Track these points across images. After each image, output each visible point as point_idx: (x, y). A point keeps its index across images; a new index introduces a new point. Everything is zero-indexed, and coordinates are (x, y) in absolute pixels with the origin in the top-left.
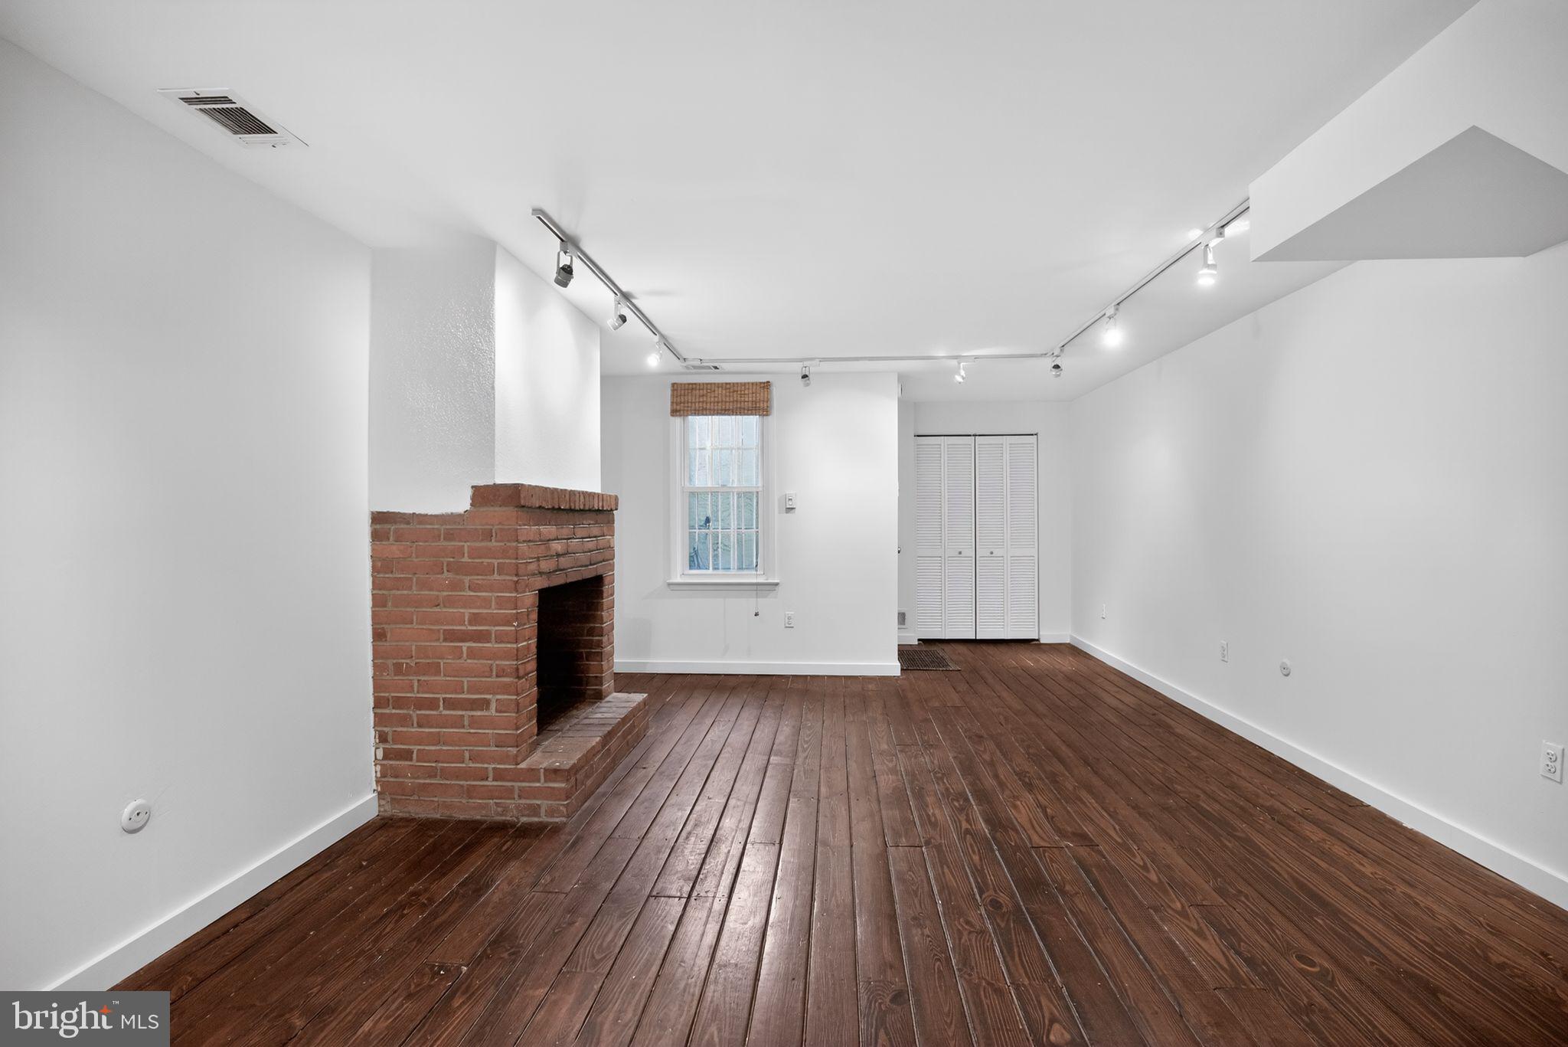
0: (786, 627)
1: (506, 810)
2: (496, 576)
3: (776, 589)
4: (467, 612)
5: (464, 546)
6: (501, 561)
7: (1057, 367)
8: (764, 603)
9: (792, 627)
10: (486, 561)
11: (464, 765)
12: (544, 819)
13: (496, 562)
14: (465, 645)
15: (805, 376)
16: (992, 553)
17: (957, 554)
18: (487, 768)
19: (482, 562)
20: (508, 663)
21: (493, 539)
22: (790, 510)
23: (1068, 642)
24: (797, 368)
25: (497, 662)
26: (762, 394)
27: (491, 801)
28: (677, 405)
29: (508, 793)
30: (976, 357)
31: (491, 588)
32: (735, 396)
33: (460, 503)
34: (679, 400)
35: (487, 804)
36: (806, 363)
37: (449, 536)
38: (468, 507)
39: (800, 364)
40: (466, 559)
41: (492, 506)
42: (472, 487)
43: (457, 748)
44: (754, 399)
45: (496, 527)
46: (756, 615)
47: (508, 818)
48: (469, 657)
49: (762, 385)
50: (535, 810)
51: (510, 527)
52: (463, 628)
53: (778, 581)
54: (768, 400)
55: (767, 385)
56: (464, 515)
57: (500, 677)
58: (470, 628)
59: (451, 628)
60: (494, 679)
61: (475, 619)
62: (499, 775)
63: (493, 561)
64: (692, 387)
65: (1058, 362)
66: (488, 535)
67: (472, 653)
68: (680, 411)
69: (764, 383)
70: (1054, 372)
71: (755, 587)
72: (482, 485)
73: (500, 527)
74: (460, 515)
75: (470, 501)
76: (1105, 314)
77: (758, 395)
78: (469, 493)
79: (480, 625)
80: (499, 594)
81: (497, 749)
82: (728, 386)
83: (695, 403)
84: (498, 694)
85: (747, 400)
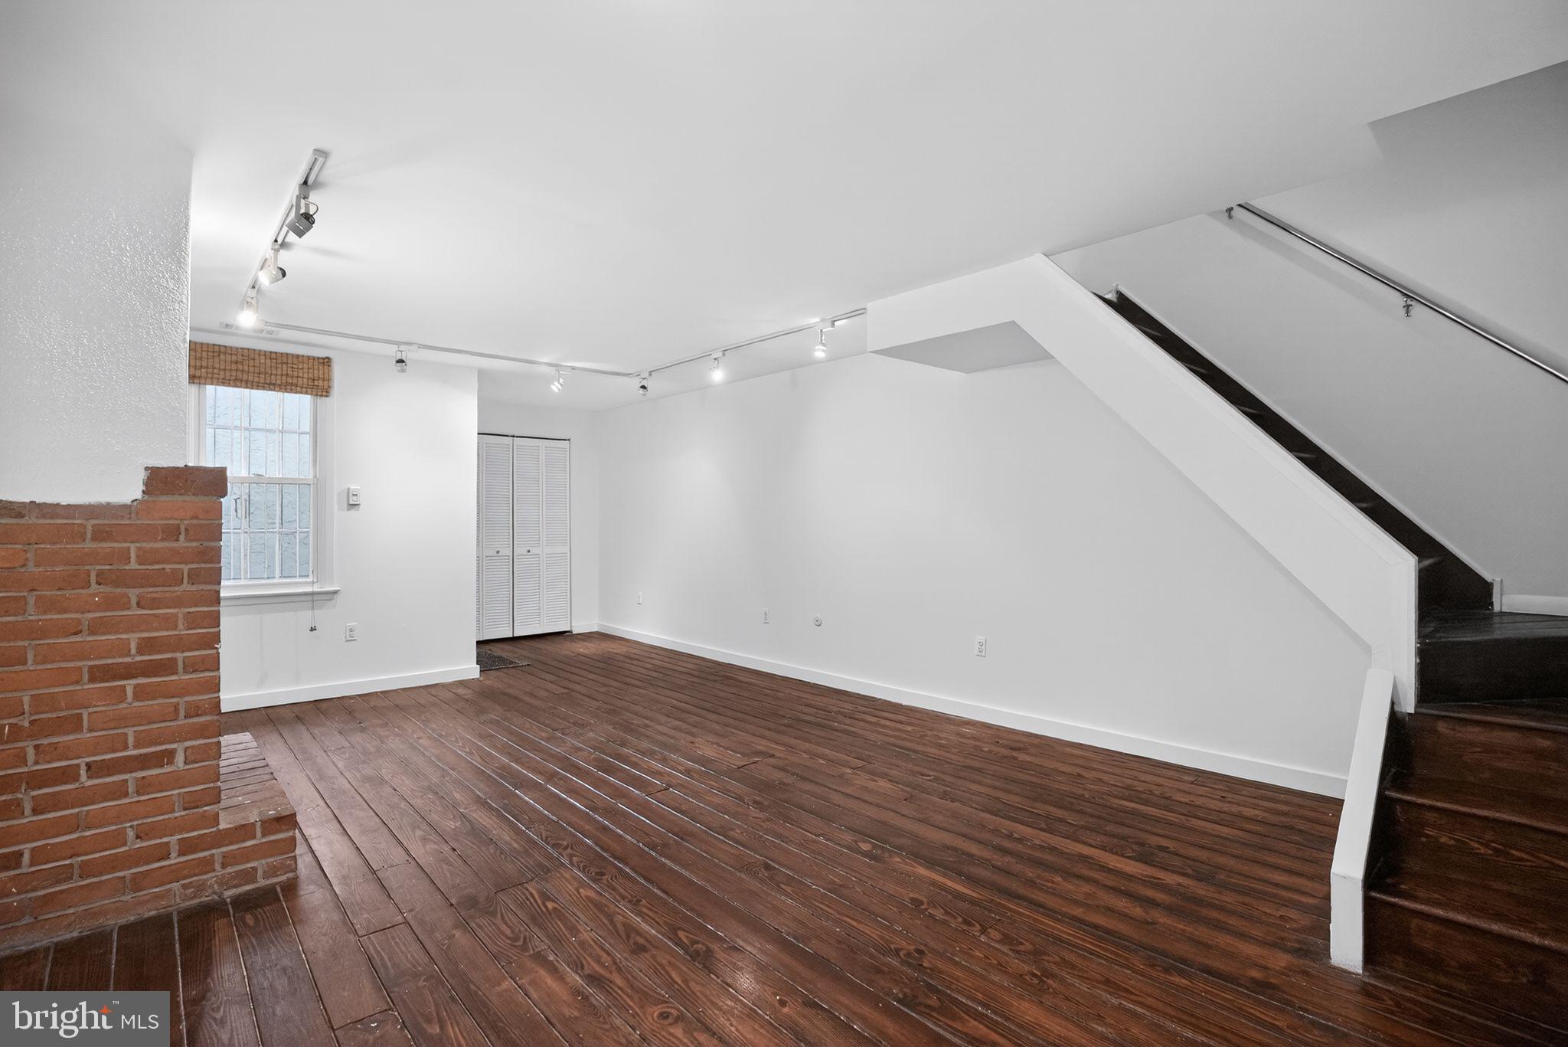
0: (348, 641)
1: (201, 887)
2: (186, 586)
3: (335, 597)
4: (133, 639)
5: (129, 548)
6: (194, 566)
7: (643, 387)
8: (322, 616)
9: (355, 640)
10: (168, 567)
11: (127, 848)
12: (262, 883)
13: (186, 568)
14: (129, 685)
15: (401, 361)
16: (529, 551)
17: (495, 554)
18: (168, 843)
19: (164, 569)
20: (206, 697)
21: (182, 538)
22: (353, 506)
23: (596, 630)
24: (392, 351)
25: (187, 699)
26: (321, 372)
27: (175, 884)
28: (196, 369)
29: (207, 865)
30: (573, 368)
31: (178, 602)
32: (285, 369)
33: (128, 490)
34: (198, 364)
35: (170, 890)
36: (402, 348)
37: (100, 535)
38: (139, 495)
39: (395, 347)
40: (133, 565)
41: (181, 494)
42: (147, 469)
43: (113, 828)
44: (310, 375)
45: (186, 522)
46: (313, 629)
47: (204, 899)
48: (136, 698)
49: (322, 361)
50: (250, 876)
51: (211, 522)
52: (128, 660)
53: (339, 589)
54: (328, 379)
55: (326, 362)
56: (130, 506)
57: (192, 717)
58: (139, 658)
59: (102, 662)
60: (182, 721)
61: (146, 646)
62: (186, 847)
63: (182, 566)
64: (218, 351)
65: (644, 383)
66: (173, 533)
67: (140, 693)
68: (200, 377)
69: (323, 359)
70: (641, 391)
71: (309, 598)
72: (165, 466)
73: (194, 522)
74: (124, 507)
75: (142, 487)
76: (711, 355)
77: (316, 371)
78: (141, 476)
79: (159, 652)
80: (193, 610)
81: (187, 812)
82: (274, 356)
83: (225, 370)
84: (186, 740)
85: (301, 375)
